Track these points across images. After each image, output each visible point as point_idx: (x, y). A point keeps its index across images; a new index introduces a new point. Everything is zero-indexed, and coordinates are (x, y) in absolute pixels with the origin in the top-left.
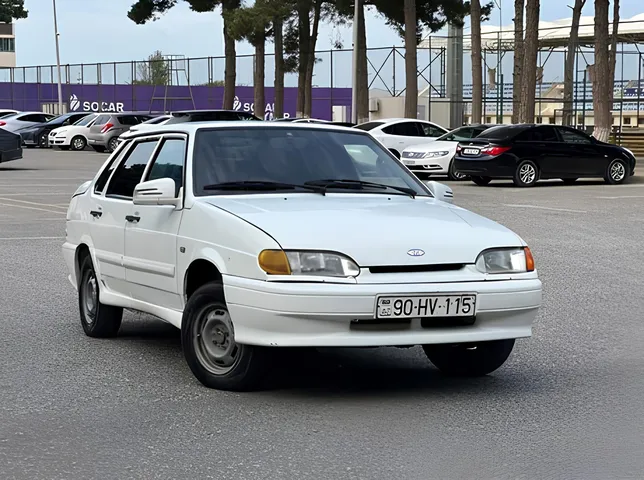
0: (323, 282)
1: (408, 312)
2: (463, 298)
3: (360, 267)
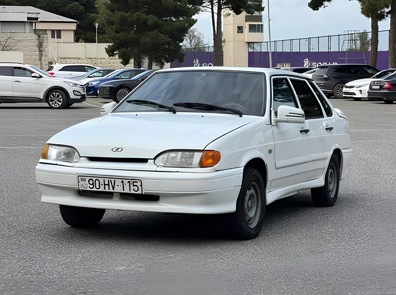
1: (98, 187)
2: (133, 181)
3: (80, 157)
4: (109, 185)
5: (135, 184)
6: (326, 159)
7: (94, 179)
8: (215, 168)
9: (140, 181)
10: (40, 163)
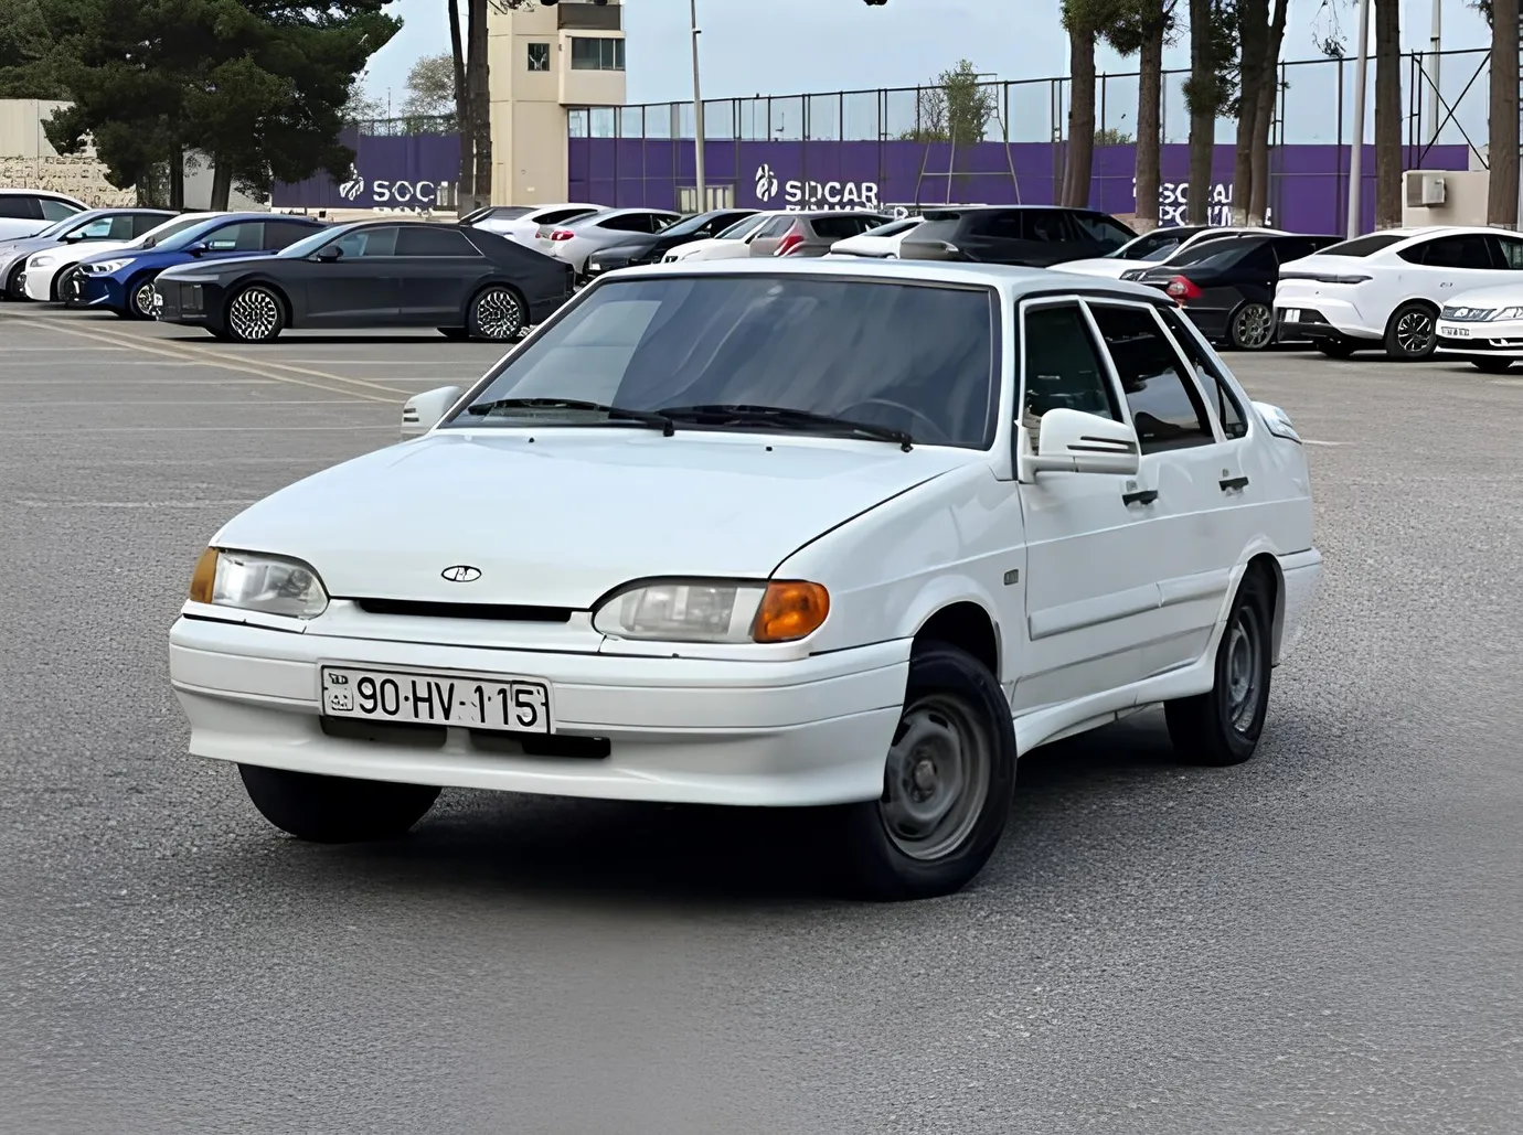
0: (244, 623)
1: (392, 707)
2: (516, 689)
3: (329, 598)
4: (429, 700)
5: (523, 698)
6: (1221, 592)
7: (379, 679)
8: (809, 645)
9: (542, 690)
10: (187, 616)
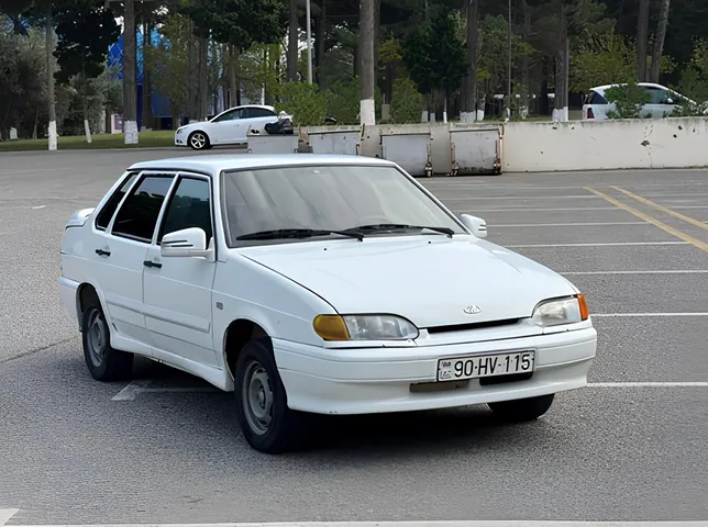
1: (469, 373)
2: (523, 355)
3: (418, 329)
4: (486, 367)
7: (464, 361)
